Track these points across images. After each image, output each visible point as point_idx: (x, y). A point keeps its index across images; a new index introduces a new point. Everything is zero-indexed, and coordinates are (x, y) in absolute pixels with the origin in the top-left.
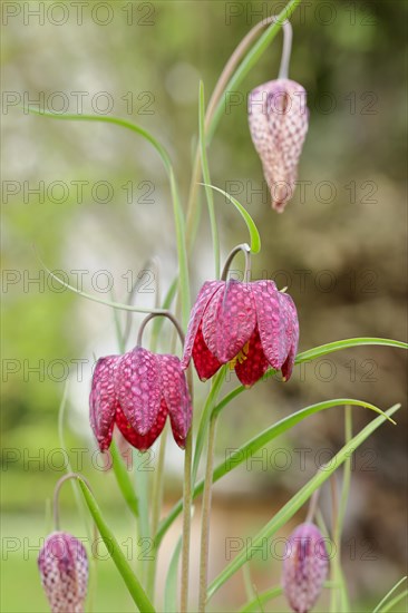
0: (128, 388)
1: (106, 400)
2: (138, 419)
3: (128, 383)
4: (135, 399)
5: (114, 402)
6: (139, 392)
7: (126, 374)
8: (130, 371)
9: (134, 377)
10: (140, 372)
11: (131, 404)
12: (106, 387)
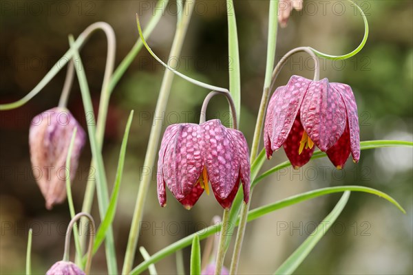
0: (215, 157)
1: (194, 164)
2: (222, 185)
3: (215, 152)
4: (221, 167)
5: (201, 167)
6: (224, 162)
7: (212, 144)
8: (215, 141)
9: (219, 148)
10: (225, 144)
11: (217, 171)
12: (192, 153)
